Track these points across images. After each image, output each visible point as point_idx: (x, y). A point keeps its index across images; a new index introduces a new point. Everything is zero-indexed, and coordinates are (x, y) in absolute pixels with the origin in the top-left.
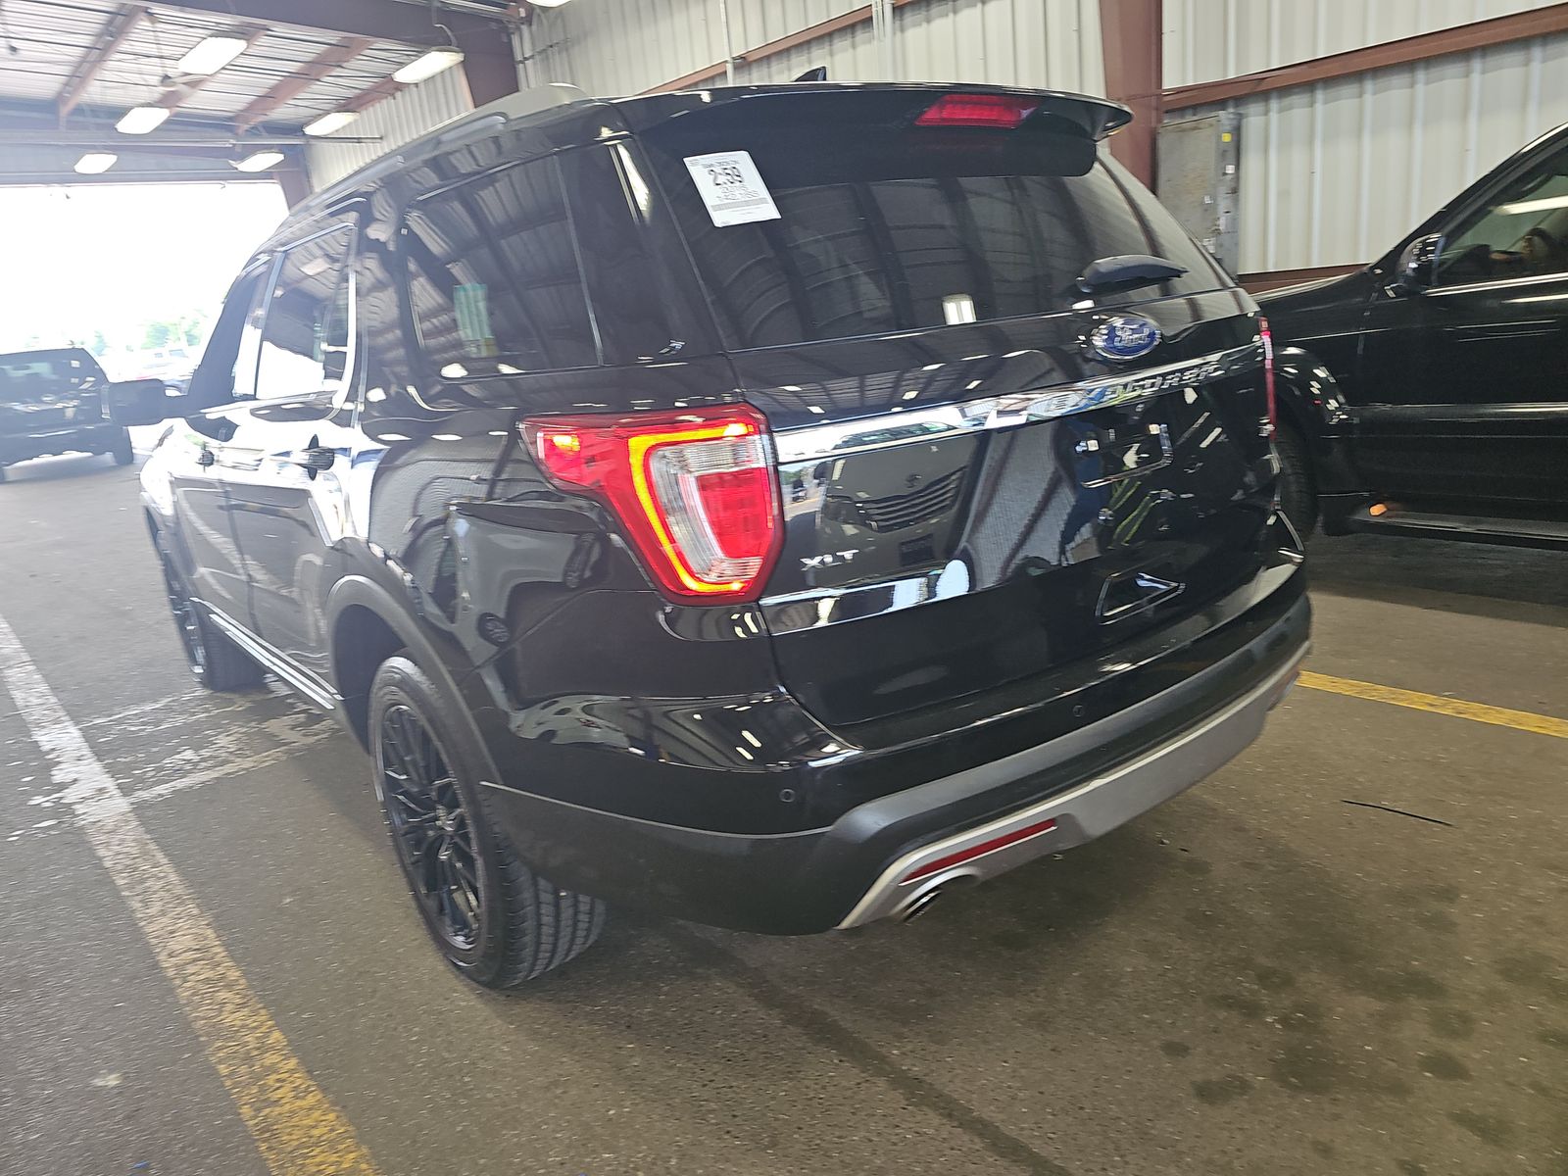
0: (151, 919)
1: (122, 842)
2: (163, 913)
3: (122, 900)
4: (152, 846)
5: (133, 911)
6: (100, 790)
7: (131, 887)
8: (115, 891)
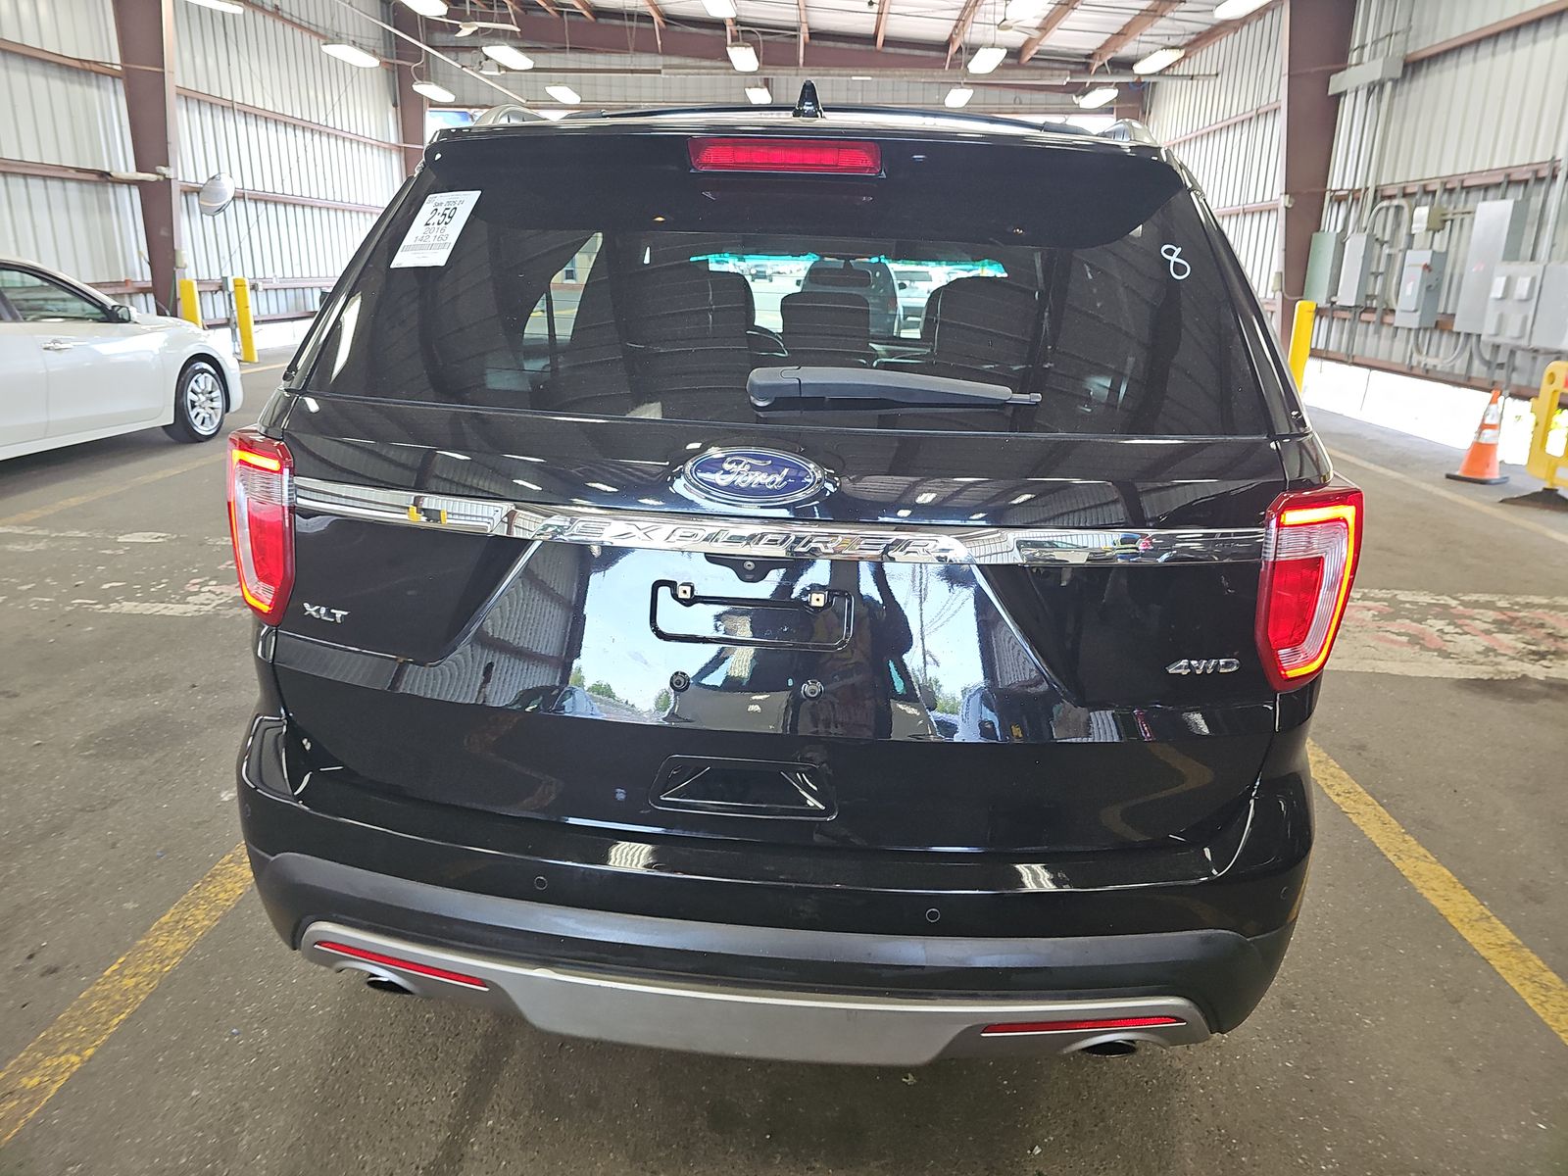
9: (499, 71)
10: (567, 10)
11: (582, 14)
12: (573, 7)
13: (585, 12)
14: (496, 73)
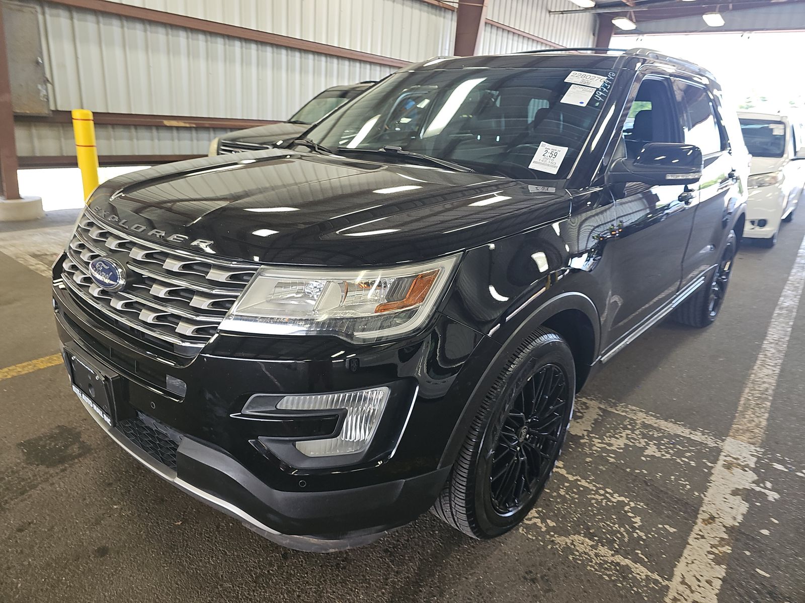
0: (770, 384)
1: (751, 421)
2: (764, 382)
3: (774, 396)
4: (740, 408)
5: (773, 390)
6: (728, 468)
7: (766, 399)
8: (773, 402)
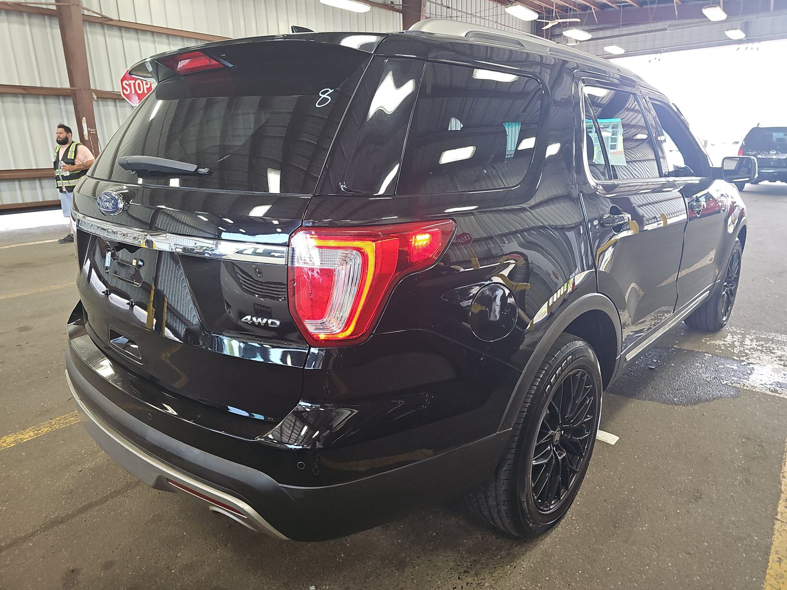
9: (576, 43)
10: (623, 4)
11: (632, 5)
12: (626, 2)
13: (633, 4)
14: (575, 44)
